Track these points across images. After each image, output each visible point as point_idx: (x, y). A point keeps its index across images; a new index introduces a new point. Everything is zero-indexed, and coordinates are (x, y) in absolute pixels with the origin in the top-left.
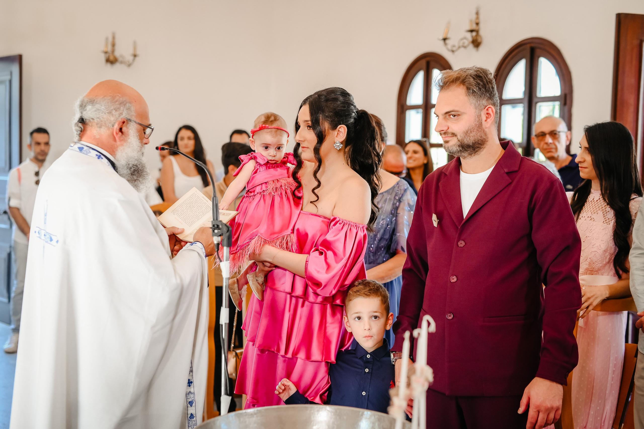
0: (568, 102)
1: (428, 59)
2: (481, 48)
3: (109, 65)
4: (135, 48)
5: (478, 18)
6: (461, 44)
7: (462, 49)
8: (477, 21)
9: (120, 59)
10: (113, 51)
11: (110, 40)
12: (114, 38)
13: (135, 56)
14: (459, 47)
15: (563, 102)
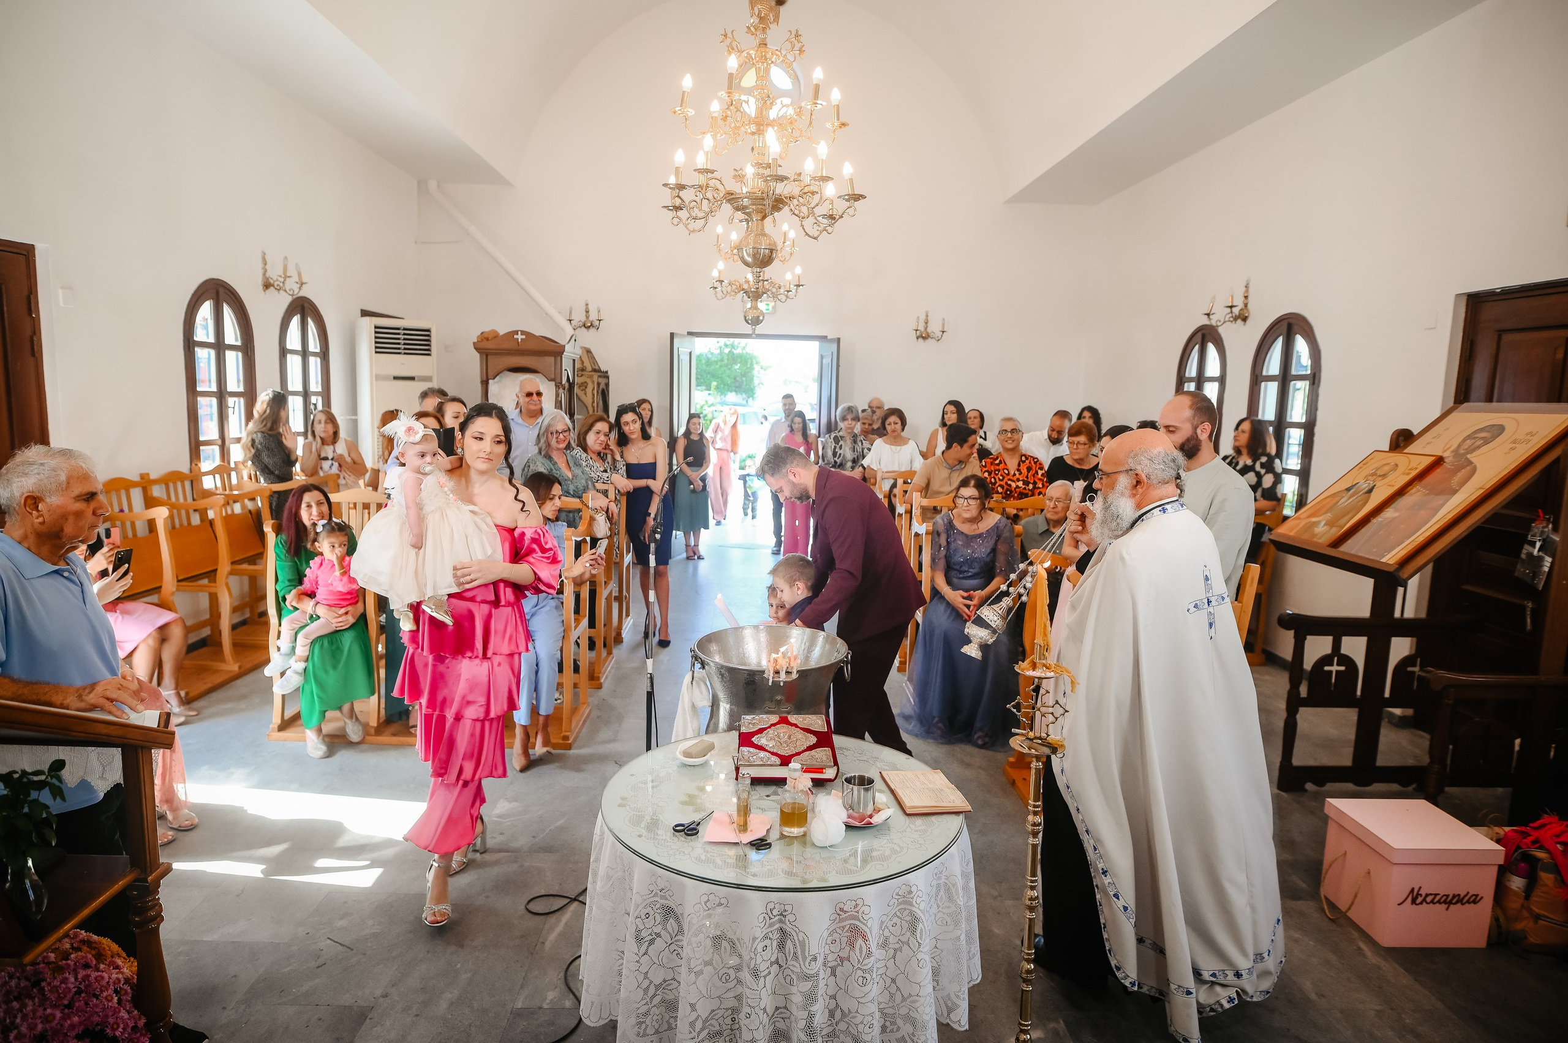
0: (1316, 381)
1: (1204, 331)
2: (1248, 322)
3: (920, 340)
4: (943, 325)
5: (1247, 291)
6: (1227, 319)
7: (1230, 323)
8: (1246, 295)
9: (931, 335)
10: (926, 329)
11: (923, 318)
12: (927, 316)
13: (943, 332)
14: (1225, 322)
15: (1312, 382)
